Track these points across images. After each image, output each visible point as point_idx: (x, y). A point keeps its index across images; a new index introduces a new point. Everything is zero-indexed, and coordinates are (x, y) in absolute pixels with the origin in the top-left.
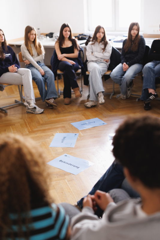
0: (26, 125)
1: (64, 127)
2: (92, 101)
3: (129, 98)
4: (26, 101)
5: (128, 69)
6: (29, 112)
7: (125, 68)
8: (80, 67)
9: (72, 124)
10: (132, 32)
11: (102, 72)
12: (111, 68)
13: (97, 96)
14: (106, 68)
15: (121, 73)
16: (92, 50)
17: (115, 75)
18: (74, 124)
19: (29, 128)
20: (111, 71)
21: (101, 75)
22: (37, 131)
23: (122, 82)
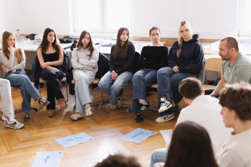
0: (4, 143)
1: (47, 144)
2: (78, 113)
3: (120, 108)
4: (5, 115)
5: (117, 77)
6: (7, 127)
7: (113, 76)
8: (65, 74)
9: (56, 140)
10: (122, 37)
11: (89, 81)
12: (99, 76)
13: (84, 107)
14: (94, 76)
15: (109, 82)
16: (78, 56)
17: (103, 84)
18: (59, 140)
19: (8, 146)
20: (99, 79)
21: (88, 84)
22: (17, 150)
23: (111, 91)
